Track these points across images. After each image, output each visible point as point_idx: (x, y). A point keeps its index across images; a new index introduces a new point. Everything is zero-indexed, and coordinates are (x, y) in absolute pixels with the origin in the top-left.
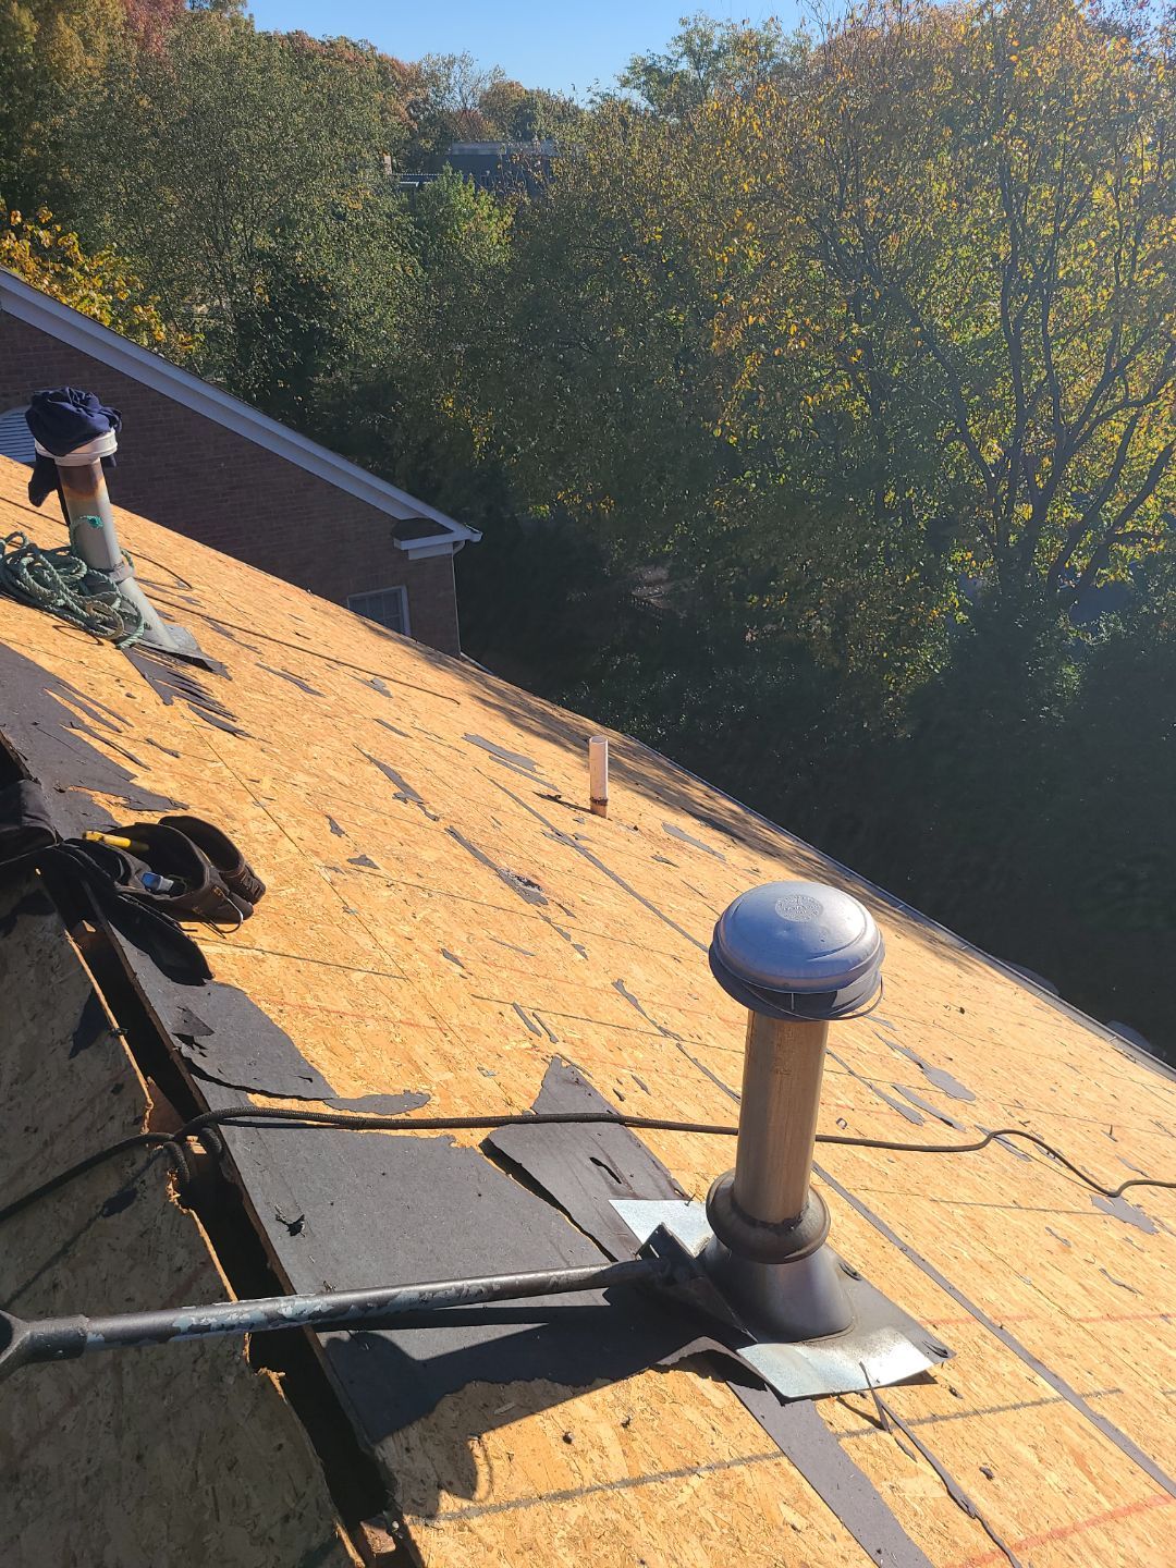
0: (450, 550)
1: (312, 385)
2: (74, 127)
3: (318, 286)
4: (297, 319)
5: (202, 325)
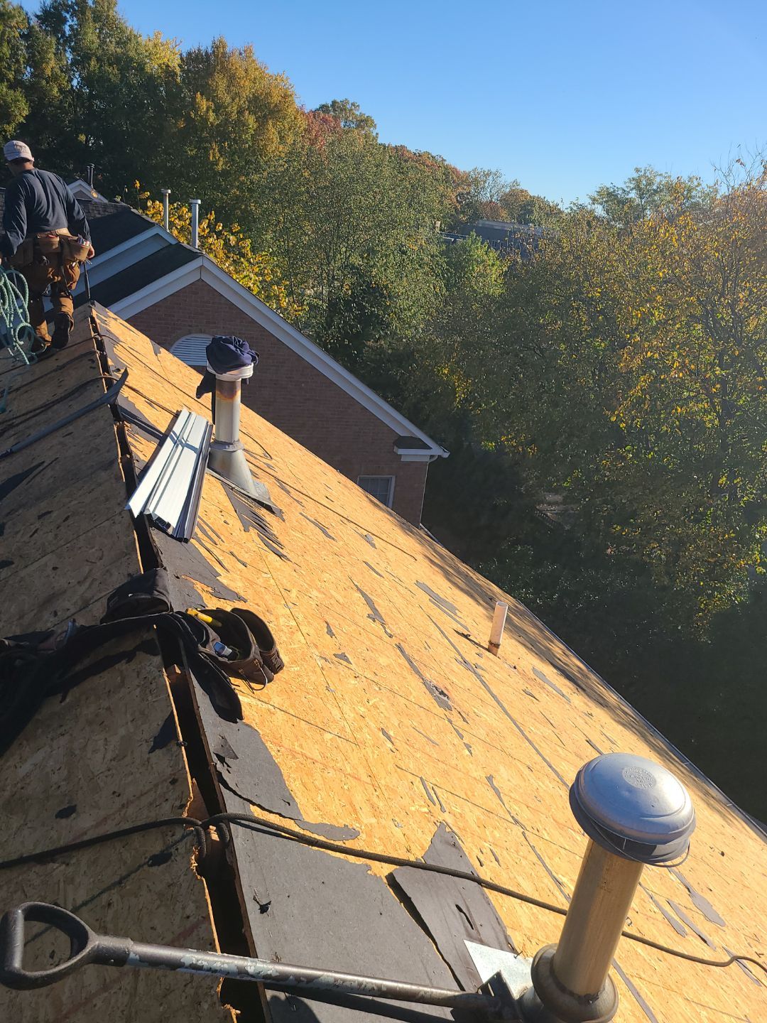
0: (427, 460)
1: (365, 346)
2: (263, 182)
3: (382, 289)
4: (365, 306)
5: (308, 302)
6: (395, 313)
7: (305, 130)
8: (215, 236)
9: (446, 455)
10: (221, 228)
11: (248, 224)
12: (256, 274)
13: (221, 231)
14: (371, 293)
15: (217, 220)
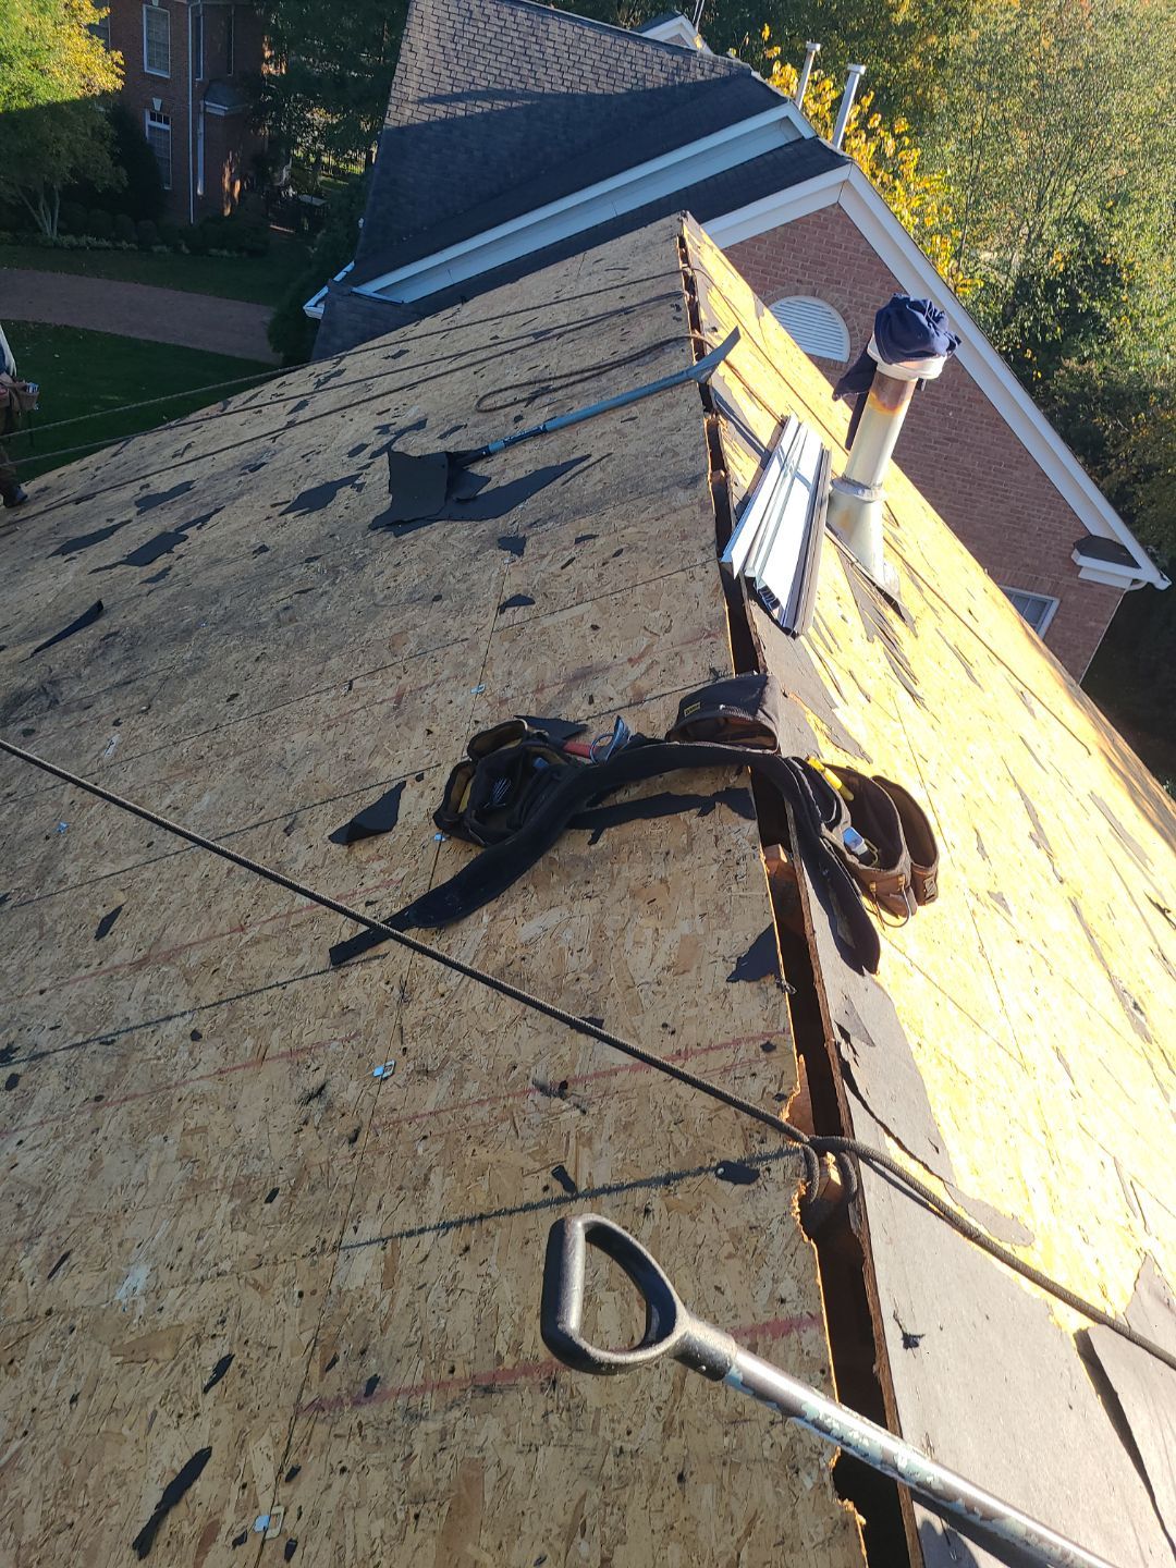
0: (1127, 586)
1: (1060, 365)
3: (1120, 271)
4: (1080, 296)
5: (983, 273)
9: (1163, 584)
11: (921, 115)
12: (913, 214)
14: (1103, 274)
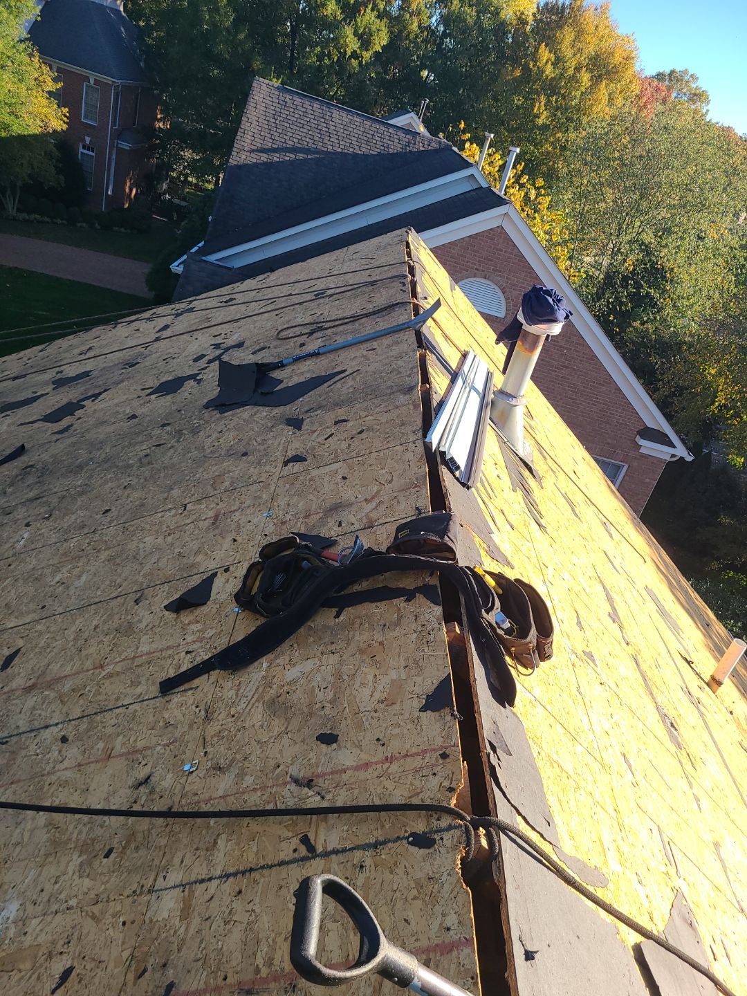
0: (668, 458)
1: (630, 325)
2: (580, 142)
3: (666, 272)
4: (642, 286)
5: (586, 269)
6: (672, 299)
7: (636, 96)
8: (518, 187)
9: (689, 458)
10: (525, 180)
11: (551, 177)
12: (546, 233)
13: (525, 183)
14: (655, 274)
15: (523, 172)
